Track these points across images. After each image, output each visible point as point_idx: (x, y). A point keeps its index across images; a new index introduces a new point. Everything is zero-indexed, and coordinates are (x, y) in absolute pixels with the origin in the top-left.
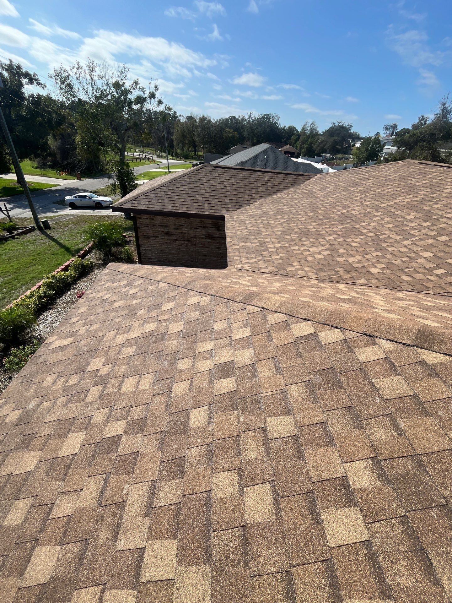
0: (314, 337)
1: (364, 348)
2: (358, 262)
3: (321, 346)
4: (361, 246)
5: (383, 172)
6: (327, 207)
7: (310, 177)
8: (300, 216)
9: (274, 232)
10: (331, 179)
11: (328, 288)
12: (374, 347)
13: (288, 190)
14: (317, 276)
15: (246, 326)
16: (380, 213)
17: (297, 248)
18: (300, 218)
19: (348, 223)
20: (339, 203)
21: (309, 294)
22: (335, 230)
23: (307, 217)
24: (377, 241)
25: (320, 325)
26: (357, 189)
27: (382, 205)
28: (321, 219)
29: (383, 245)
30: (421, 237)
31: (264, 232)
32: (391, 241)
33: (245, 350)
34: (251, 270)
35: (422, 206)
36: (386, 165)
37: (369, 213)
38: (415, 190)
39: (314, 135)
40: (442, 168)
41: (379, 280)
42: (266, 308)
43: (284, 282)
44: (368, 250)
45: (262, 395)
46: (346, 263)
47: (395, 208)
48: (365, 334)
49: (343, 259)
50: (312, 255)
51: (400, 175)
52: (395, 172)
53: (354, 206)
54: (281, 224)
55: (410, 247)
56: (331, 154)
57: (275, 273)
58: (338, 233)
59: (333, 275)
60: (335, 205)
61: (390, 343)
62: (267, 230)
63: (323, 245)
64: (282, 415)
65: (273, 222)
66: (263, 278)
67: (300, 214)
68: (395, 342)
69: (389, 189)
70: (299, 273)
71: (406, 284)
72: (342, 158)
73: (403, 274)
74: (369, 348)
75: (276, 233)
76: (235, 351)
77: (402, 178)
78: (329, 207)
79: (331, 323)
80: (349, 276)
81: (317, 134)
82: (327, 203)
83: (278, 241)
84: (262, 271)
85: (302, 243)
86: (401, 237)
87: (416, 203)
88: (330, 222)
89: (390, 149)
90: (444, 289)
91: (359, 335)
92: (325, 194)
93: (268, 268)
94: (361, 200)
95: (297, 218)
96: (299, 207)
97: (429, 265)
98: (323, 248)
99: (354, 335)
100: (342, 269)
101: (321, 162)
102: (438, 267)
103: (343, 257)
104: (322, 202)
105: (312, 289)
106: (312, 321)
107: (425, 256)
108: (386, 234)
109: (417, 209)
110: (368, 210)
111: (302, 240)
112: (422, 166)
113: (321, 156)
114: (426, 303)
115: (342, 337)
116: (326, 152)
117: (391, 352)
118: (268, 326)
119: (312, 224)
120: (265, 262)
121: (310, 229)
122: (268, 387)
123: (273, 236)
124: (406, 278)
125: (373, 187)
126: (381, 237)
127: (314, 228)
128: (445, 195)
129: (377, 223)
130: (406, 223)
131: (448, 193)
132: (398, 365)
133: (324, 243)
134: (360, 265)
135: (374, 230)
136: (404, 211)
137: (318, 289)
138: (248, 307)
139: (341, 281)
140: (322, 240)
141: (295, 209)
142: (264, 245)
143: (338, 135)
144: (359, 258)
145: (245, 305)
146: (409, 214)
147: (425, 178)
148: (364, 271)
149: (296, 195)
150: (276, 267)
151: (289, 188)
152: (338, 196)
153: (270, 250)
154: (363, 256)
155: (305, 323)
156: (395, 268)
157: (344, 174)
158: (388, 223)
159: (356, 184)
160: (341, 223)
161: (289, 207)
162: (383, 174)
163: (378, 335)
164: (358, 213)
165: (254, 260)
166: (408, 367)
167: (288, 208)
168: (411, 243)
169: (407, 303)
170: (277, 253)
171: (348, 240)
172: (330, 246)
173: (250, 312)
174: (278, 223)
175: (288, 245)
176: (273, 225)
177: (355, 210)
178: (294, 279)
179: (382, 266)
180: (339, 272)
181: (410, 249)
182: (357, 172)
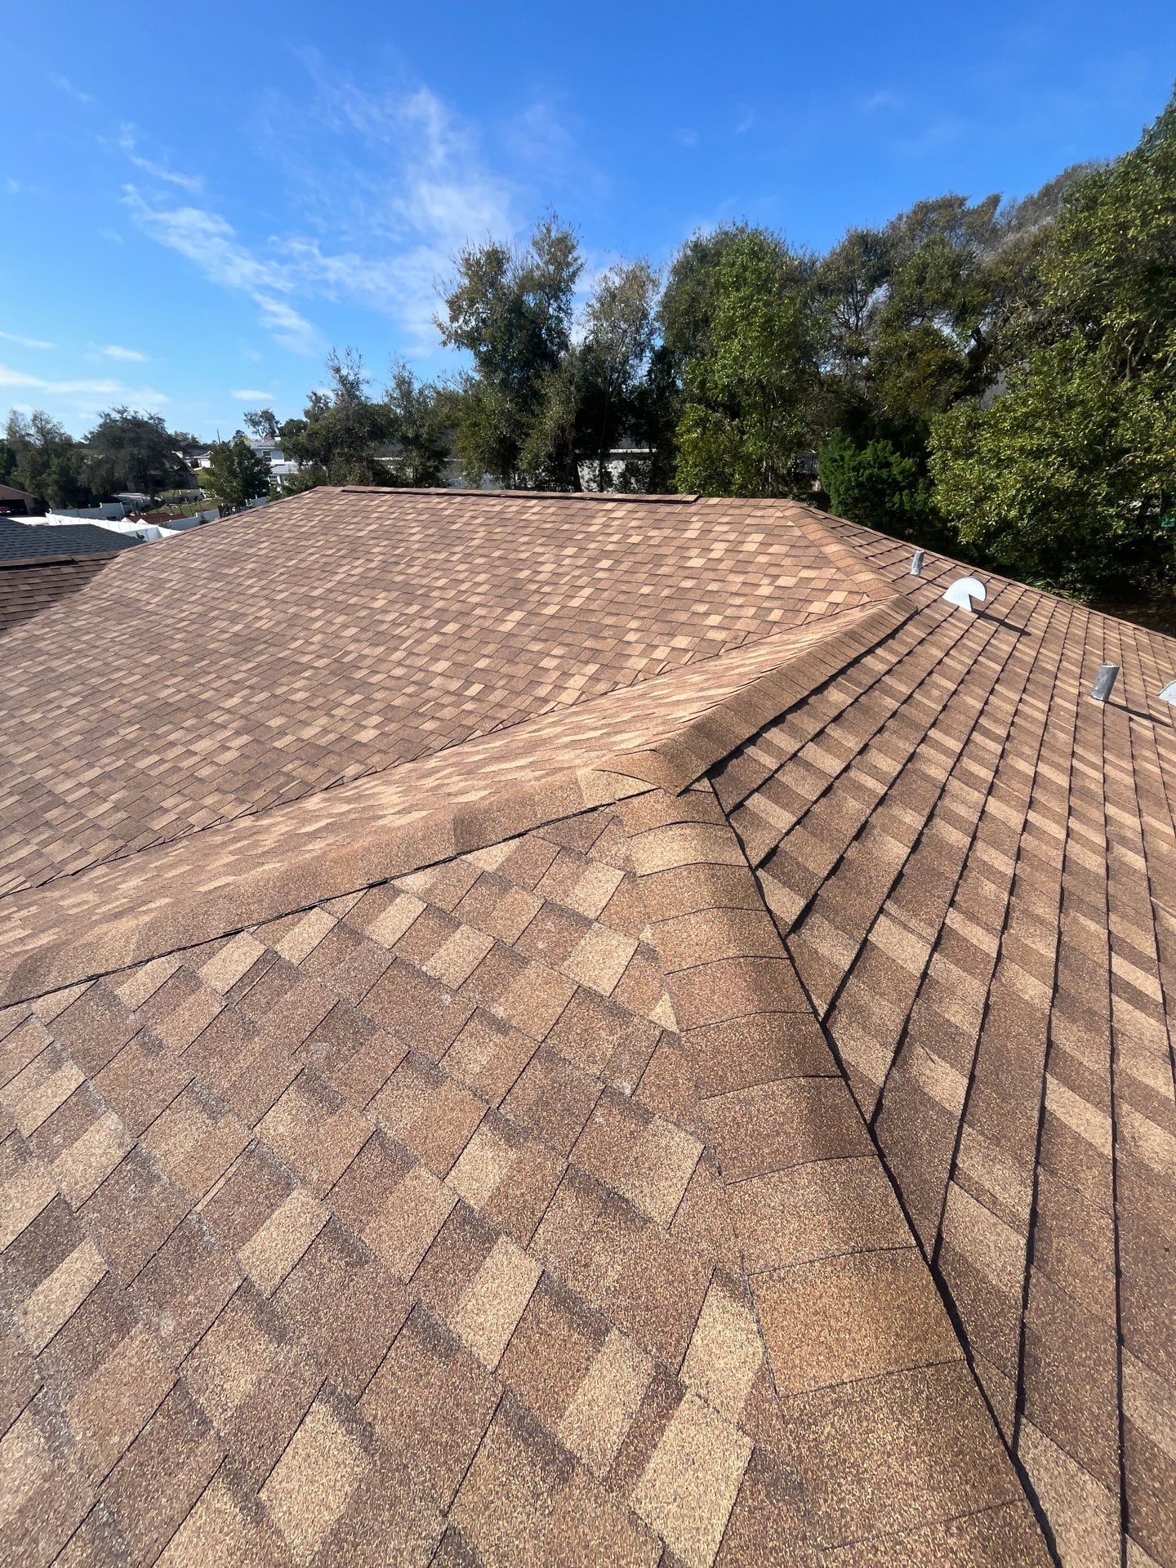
0: (269, 961)
1: (383, 915)
2: (325, 731)
3: (293, 973)
4: (314, 696)
5: (282, 521)
6: (189, 629)
7: (99, 564)
8: (121, 674)
9: (55, 743)
10: (164, 557)
11: (278, 823)
12: (398, 900)
13: (46, 613)
14: (245, 807)
15: (56, 1064)
16: (319, 612)
17: (155, 758)
18: (124, 677)
19: (261, 653)
20: (216, 612)
21: (227, 865)
22: (236, 678)
23: (146, 671)
24: (342, 671)
25: (271, 927)
26: (243, 569)
27: (316, 593)
28: (185, 664)
29: (358, 675)
30: (417, 636)
31: (17, 755)
32: (368, 662)
33: (86, 1136)
34: (27, 885)
35: (389, 576)
36: (283, 505)
37: (296, 616)
38: (362, 548)
39: (57, 447)
40: (388, 496)
41: (385, 753)
42: (103, 971)
43: (153, 865)
44: (332, 697)
45: (199, 1208)
46: (300, 745)
47: (344, 593)
48: (371, 886)
49: (289, 739)
50: (208, 759)
51: (320, 521)
52: (308, 517)
53: (255, 609)
54: (69, 712)
55: (407, 662)
56: (145, 493)
57: (121, 854)
58: (248, 683)
59: (282, 785)
60: (206, 619)
61: (420, 874)
62: (27, 744)
63: (224, 727)
64: (272, 1207)
65: (38, 716)
66: (83, 889)
67: (118, 669)
68: (427, 867)
69: (312, 554)
70: (192, 820)
71: (436, 736)
72: (181, 500)
73: (421, 720)
74: (392, 910)
75: (66, 744)
76: (52, 1162)
77: (326, 529)
78: (194, 627)
79: (294, 907)
80: (320, 771)
81: (68, 444)
82: (182, 620)
83: (84, 762)
84: (71, 868)
85: (162, 742)
86: (382, 648)
87: (377, 572)
88: (212, 663)
89: (282, 466)
90: (495, 719)
91: (361, 893)
92: (165, 597)
93: (88, 853)
94: (265, 593)
95: (113, 681)
96: (106, 650)
97: (454, 685)
98: (228, 733)
99: (350, 901)
100: (297, 763)
101: (128, 516)
102: (468, 683)
103: (286, 734)
104: (170, 621)
105: (239, 845)
106: (248, 927)
107: (439, 670)
108: (351, 652)
109: (382, 584)
110: (291, 611)
111: (159, 732)
112: (353, 497)
113: (117, 500)
114: (472, 759)
115: (329, 921)
116: (126, 490)
117: (429, 891)
118: (132, 1017)
119: (169, 683)
120: (69, 838)
121: (169, 696)
122: (207, 1174)
123: (58, 756)
124: (429, 726)
125: (276, 558)
126: (347, 659)
127: (180, 691)
128: (416, 546)
129: (324, 633)
130: (378, 617)
131: (419, 542)
132: (451, 907)
133: (222, 718)
134: (332, 737)
135: (324, 651)
136: (363, 593)
137: (256, 837)
138: (37, 1006)
139: (307, 791)
140: (215, 714)
141: (95, 659)
142: (38, 793)
143: (135, 441)
144: (323, 721)
145: (24, 1005)
146: (374, 599)
147: (370, 521)
148: (346, 746)
149: (77, 620)
150: (113, 837)
151: (45, 605)
152: (204, 596)
153: (70, 799)
154: (328, 714)
155: (231, 944)
156: (402, 715)
157: (197, 540)
158: (345, 626)
159: (235, 559)
160: (244, 656)
161: (74, 659)
162: (284, 525)
163: (394, 872)
164: (272, 623)
165: (23, 852)
166: (467, 901)
167: (69, 662)
168: (405, 653)
169: (439, 775)
170: (96, 797)
171: (279, 691)
172: (242, 722)
173: (53, 1015)
174: (60, 712)
175: (122, 762)
176: (41, 726)
177: (260, 618)
178: (185, 843)
179: (376, 719)
180: (294, 773)
181: (409, 666)
182: (224, 529)
